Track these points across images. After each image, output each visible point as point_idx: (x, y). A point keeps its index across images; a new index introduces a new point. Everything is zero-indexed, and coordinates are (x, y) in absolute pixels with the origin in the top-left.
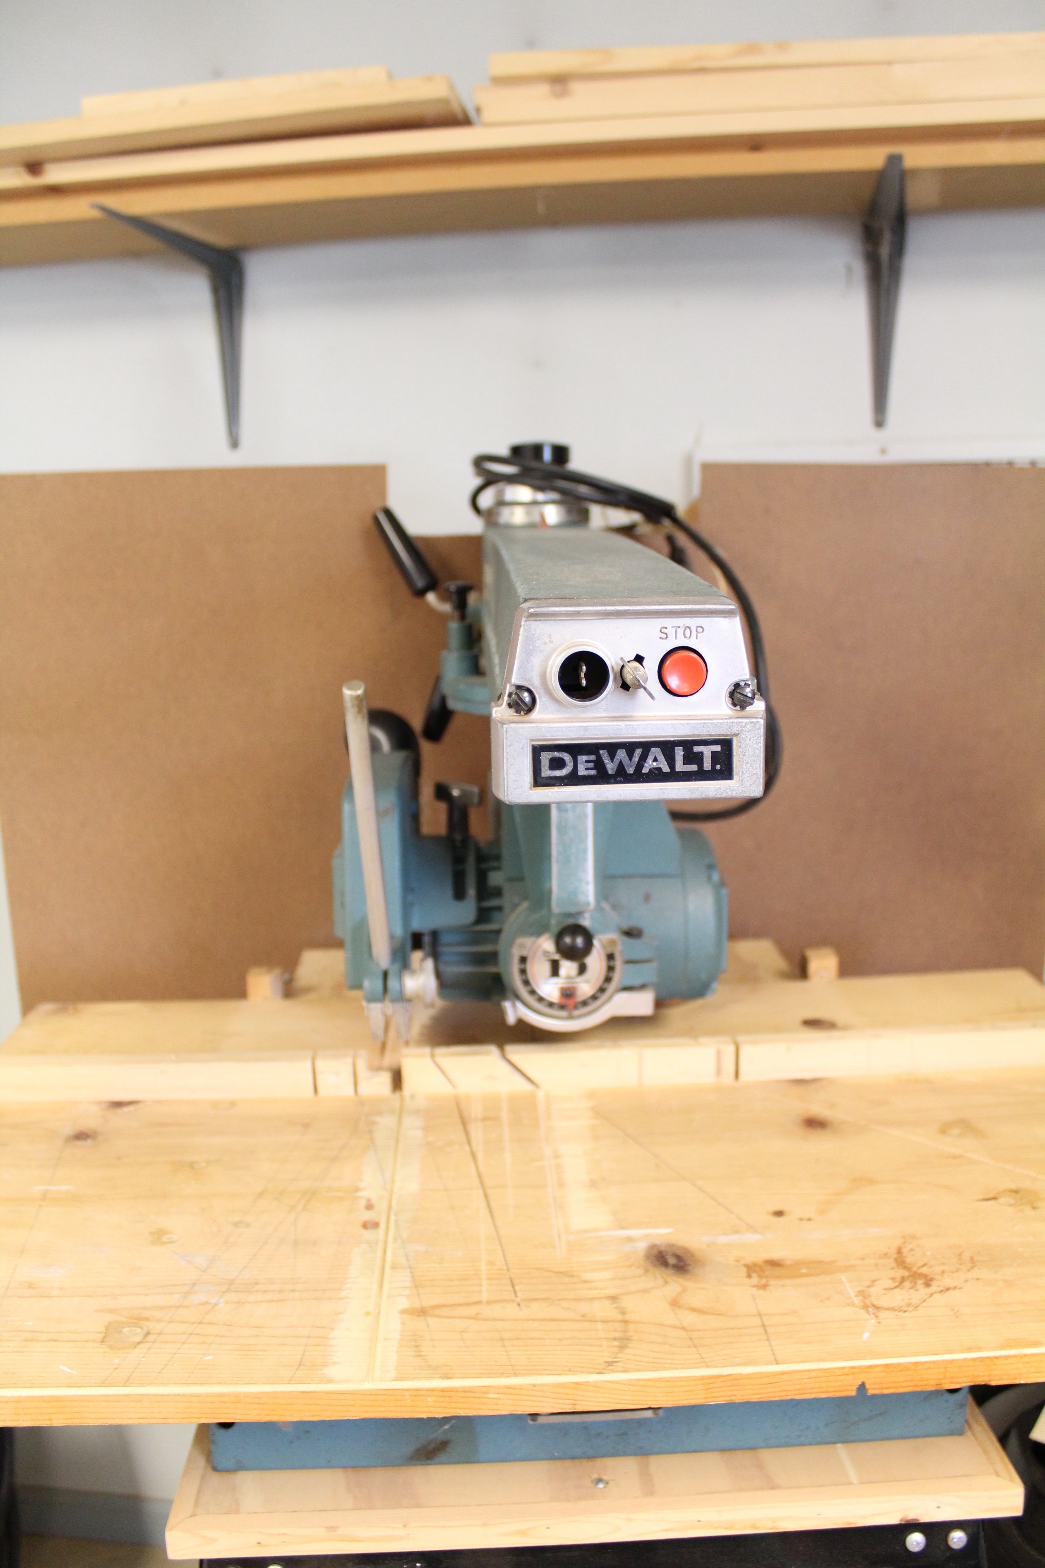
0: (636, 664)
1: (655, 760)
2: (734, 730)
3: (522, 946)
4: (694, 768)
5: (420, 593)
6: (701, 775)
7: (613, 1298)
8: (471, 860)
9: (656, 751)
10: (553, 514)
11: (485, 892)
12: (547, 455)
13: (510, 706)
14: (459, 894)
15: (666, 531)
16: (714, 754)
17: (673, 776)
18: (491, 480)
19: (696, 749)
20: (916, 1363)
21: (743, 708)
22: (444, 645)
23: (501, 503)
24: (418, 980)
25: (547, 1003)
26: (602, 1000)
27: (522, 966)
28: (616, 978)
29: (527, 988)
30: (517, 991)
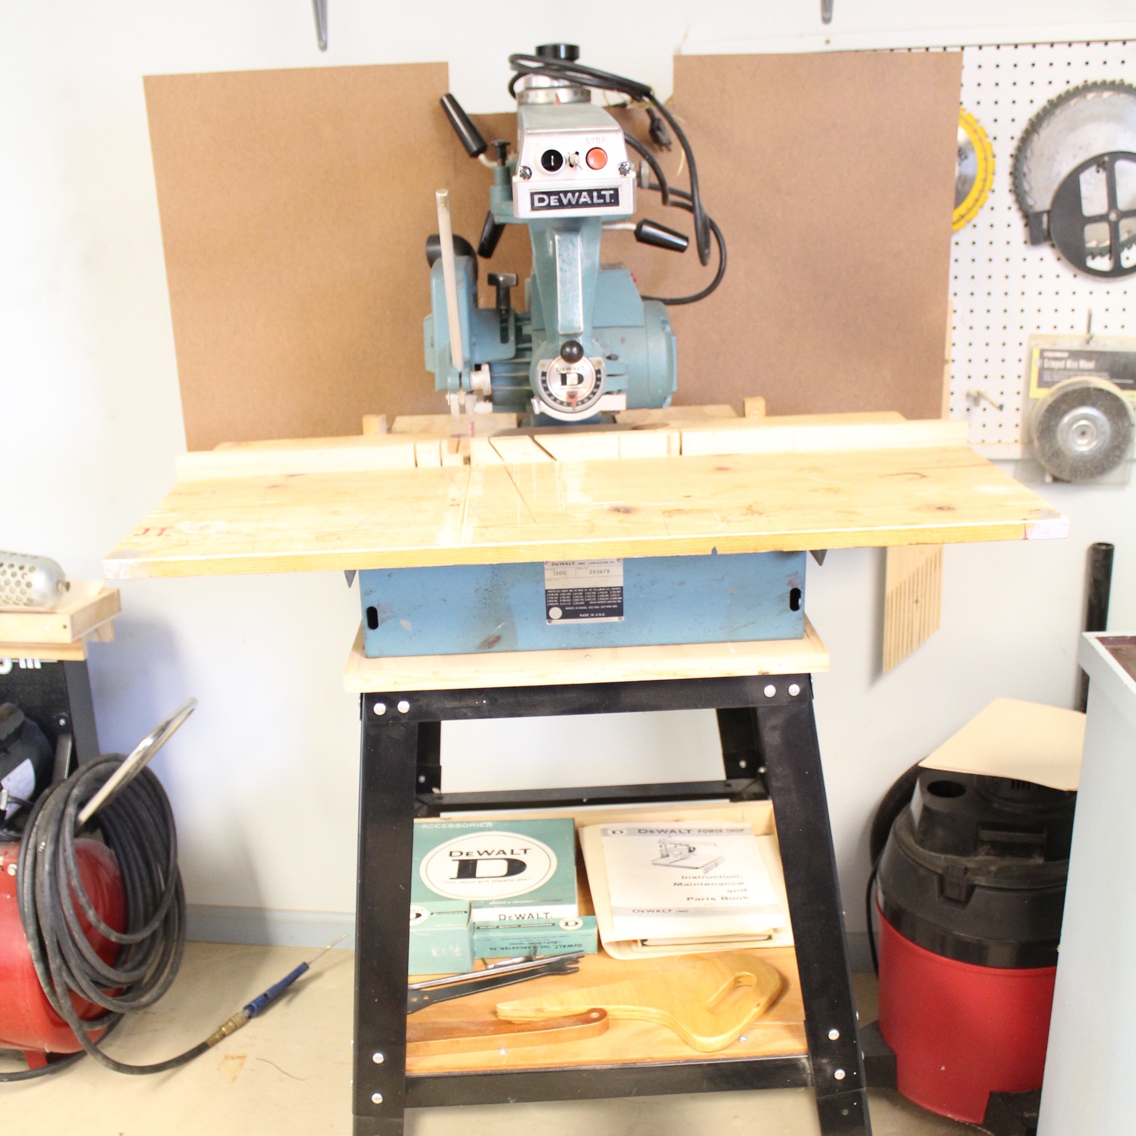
0: (576, 155)
1: (585, 197)
2: (619, 184)
3: (543, 366)
4: (602, 201)
5: (475, 155)
6: (605, 204)
7: (588, 521)
8: (512, 320)
9: (585, 194)
10: (565, 95)
11: (521, 338)
12: (563, 54)
13: (521, 176)
14: (504, 339)
15: (647, 107)
16: (611, 195)
17: (593, 205)
18: (523, 72)
19: (603, 193)
20: (742, 536)
21: (625, 175)
22: (492, 183)
23: (529, 88)
24: (480, 378)
25: (560, 402)
26: (593, 399)
27: (543, 378)
28: (602, 386)
29: (546, 392)
30: (541, 394)
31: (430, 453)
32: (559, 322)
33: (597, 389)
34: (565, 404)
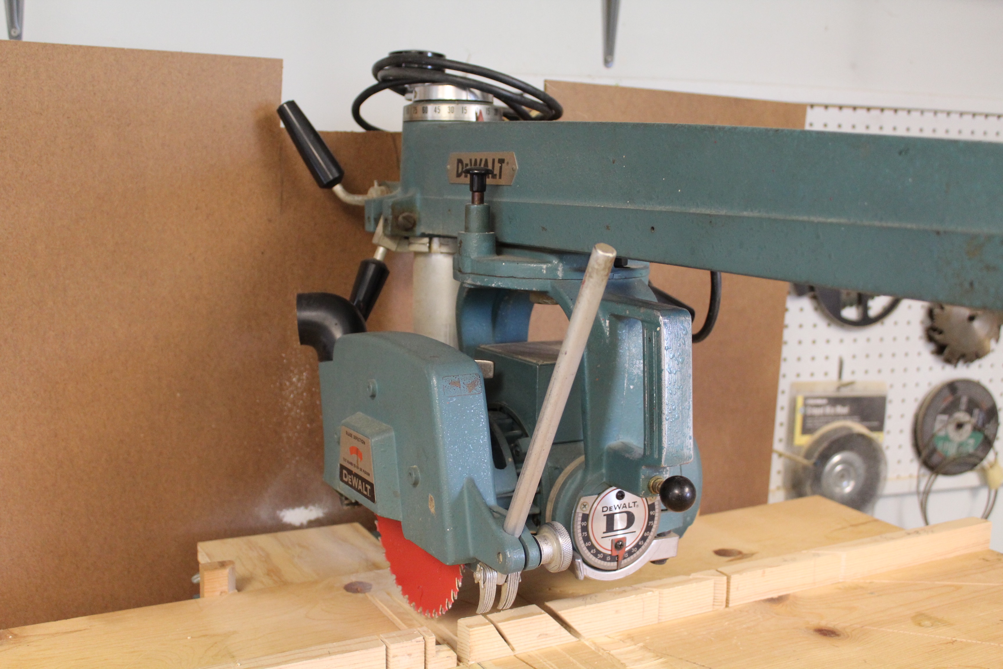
5: (329, 185)
24: (552, 545)
25: (602, 556)
26: (643, 547)
27: (584, 524)
28: (654, 526)
29: (587, 543)
30: (579, 548)
31: (409, 655)
32: (664, 449)
33: (648, 532)
34: (609, 558)
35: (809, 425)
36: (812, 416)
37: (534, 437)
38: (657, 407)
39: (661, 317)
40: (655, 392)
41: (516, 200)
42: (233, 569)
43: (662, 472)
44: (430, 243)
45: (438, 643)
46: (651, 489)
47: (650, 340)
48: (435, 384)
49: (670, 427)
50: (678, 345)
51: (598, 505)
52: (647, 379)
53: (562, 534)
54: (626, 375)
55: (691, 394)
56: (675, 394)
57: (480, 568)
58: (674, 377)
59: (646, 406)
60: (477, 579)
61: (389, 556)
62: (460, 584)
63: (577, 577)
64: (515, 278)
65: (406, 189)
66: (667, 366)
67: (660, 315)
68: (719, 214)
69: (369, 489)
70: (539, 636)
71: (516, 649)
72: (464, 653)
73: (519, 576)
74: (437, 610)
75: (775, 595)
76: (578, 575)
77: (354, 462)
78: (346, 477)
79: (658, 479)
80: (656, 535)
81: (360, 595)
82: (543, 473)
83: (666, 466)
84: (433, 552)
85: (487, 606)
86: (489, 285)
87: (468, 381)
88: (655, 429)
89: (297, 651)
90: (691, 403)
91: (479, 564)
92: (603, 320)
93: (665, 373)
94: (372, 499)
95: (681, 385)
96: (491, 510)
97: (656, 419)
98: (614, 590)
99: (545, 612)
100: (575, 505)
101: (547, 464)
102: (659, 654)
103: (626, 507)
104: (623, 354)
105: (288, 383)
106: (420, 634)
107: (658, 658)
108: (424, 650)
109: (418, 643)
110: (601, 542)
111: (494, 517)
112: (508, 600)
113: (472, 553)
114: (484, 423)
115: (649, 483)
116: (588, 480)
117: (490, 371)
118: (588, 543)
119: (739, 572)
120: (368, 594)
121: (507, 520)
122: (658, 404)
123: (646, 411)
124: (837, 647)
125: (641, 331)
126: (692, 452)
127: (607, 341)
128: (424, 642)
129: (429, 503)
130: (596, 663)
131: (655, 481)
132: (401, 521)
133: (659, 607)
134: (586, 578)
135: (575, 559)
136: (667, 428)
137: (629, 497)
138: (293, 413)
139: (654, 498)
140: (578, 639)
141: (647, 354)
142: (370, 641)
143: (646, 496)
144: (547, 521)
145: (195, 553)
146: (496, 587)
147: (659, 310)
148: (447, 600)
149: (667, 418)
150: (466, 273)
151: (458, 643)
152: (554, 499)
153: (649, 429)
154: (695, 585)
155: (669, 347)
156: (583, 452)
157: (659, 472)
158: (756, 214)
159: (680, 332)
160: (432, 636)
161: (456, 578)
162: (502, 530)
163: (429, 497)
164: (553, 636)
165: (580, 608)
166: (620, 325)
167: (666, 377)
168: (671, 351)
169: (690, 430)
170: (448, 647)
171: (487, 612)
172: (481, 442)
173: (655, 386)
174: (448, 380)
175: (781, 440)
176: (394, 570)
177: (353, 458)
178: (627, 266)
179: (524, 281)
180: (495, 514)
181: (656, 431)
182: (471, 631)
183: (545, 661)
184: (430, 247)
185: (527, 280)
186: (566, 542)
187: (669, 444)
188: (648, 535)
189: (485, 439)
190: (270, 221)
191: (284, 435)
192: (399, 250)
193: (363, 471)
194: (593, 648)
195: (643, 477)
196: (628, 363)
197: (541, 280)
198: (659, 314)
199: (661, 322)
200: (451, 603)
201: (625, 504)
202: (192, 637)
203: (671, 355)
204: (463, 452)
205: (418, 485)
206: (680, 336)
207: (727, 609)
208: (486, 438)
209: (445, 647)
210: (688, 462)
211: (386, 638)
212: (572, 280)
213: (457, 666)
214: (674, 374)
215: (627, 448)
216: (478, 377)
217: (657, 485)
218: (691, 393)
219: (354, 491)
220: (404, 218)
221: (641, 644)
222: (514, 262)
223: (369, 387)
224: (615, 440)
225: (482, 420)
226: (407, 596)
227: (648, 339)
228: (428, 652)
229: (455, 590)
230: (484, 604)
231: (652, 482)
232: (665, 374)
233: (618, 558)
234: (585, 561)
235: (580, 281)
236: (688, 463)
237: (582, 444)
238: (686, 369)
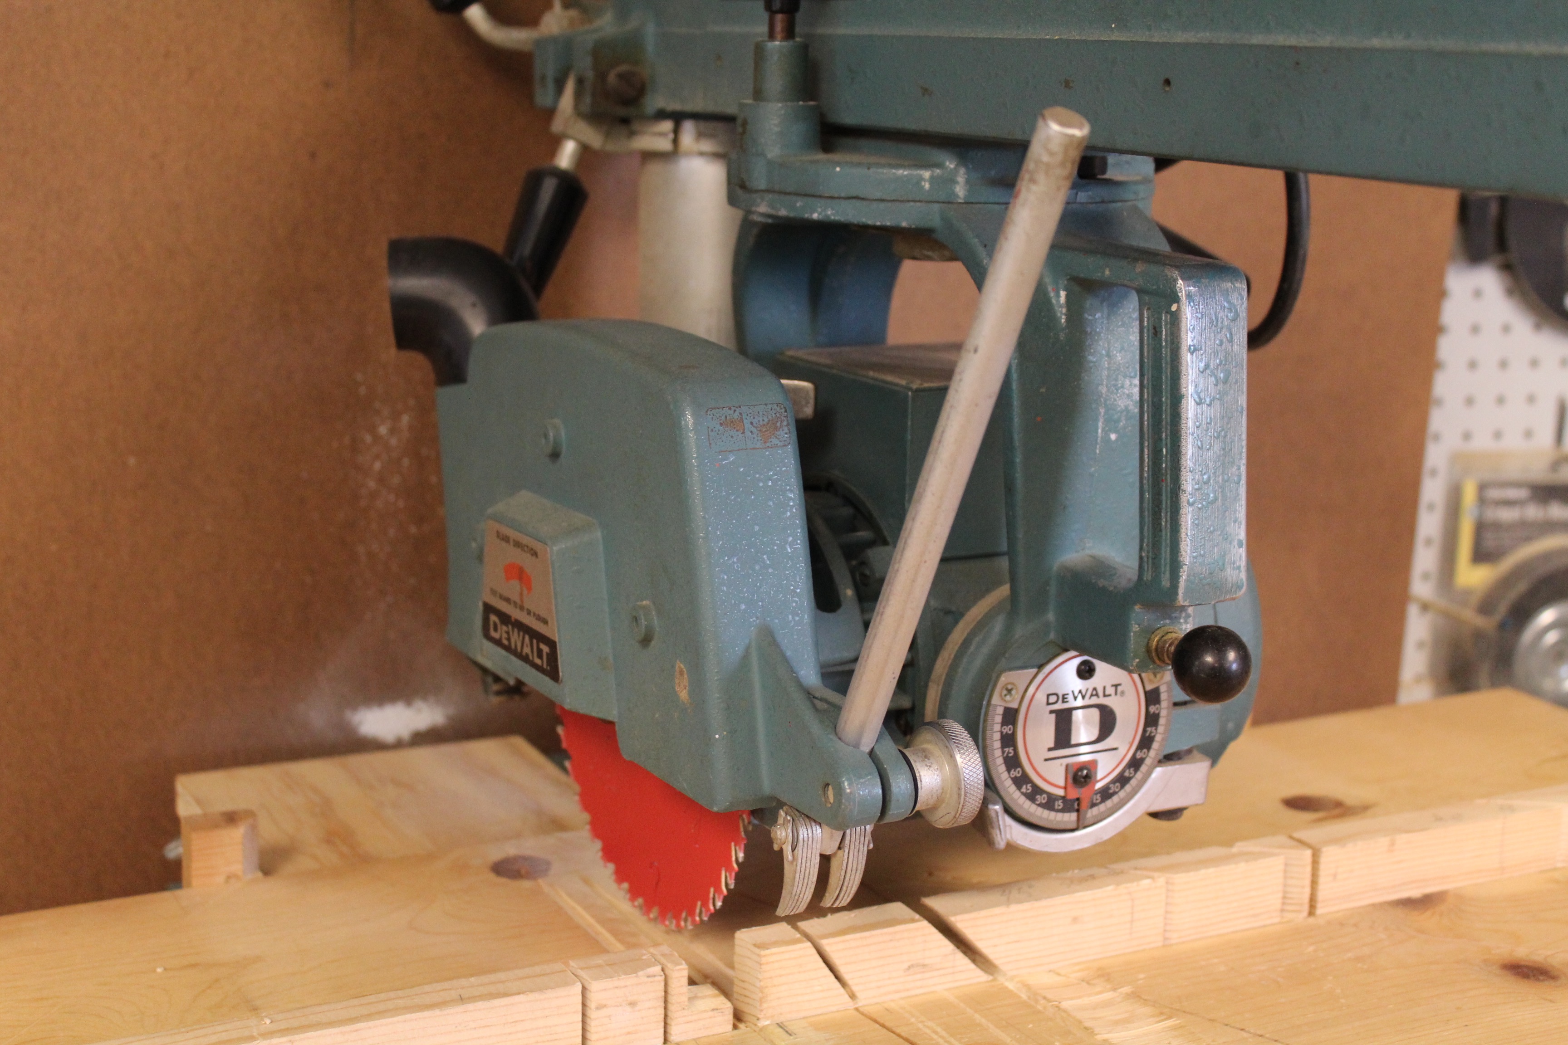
24: (941, 769)
25: (1046, 798)
26: (1133, 782)
27: (1007, 730)
28: (1158, 738)
29: (1012, 772)
30: (997, 782)
31: (632, 1004)
32: (1184, 567)
33: (1145, 750)
34: (1059, 804)
35: (1490, 541)
36: (1497, 526)
37: (900, 544)
38: (1169, 476)
39: (1180, 282)
40: (1166, 444)
41: (865, 31)
42: (254, 828)
43: (1178, 618)
44: (676, 131)
45: (692, 982)
46: (1154, 654)
47: (1156, 332)
48: (690, 423)
49: (1196, 519)
50: (1217, 342)
51: (1037, 689)
52: (1148, 417)
53: (961, 745)
54: (1101, 410)
55: (1244, 450)
56: (1208, 450)
57: (785, 819)
58: (1207, 412)
59: (1146, 475)
60: (779, 841)
61: (588, 801)
62: (741, 855)
63: (991, 843)
64: (863, 199)
65: (623, 14)
66: (1193, 387)
67: (1179, 278)
68: (1316, 44)
69: (547, 654)
70: (909, 968)
71: (858, 994)
72: (748, 1004)
73: (869, 837)
74: (691, 913)
75: (1415, 893)
76: (993, 838)
77: (515, 597)
78: (496, 629)
79: (1167, 633)
80: (1161, 757)
81: (526, 884)
82: (920, 623)
83: (1186, 603)
84: (685, 785)
85: (800, 900)
86: (806, 216)
87: (761, 419)
88: (1163, 524)
89: (392, 994)
90: (1243, 469)
91: (783, 811)
92: (1053, 290)
93: (1187, 403)
94: (553, 673)
95: (1223, 430)
96: (809, 695)
97: (1166, 502)
98: (1070, 874)
99: (922, 918)
100: (990, 688)
101: (927, 602)
102: (1164, 1010)
103: (1097, 695)
104: (1097, 364)
105: (368, 438)
106: (655, 960)
107: (1163, 1017)
108: (663, 994)
109: (650, 979)
110: (1042, 767)
111: (816, 710)
112: (844, 888)
113: (767, 786)
114: (796, 509)
115: (1148, 643)
116: (1017, 636)
117: (807, 403)
118: (1015, 771)
119: (1338, 841)
120: (541, 882)
121: (844, 714)
122: (1171, 470)
123: (1146, 487)
124: (1551, 1001)
125: (1136, 315)
126: (1243, 575)
127: (1062, 336)
128: (664, 976)
129: (677, 681)
130: (1031, 1026)
131: (1163, 636)
132: (616, 720)
133: (1167, 912)
134: (1012, 848)
135: (988, 804)
136: (1189, 522)
137: (1105, 672)
138: (379, 504)
139: (1158, 676)
140: (991, 978)
141: (1148, 363)
142: (549, 974)
143: (1141, 669)
144: (928, 719)
145: (169, 799)
146: (819, 858)
147: (1177, 267)
148: (712, 890)
149: (1191, 500)
150: (757, 191)
151: (736, 982)
152: (944, 676)
153: (1151, 525)
154: (1242, 866)
155: (1196, 346)
156: (1007, 576)
157: (1170, 618)
158: (1398, 42)
159: (1221, 314)
160: (681, 964)
161: (733, 844)
162: (833, 737)
163: (677, 667)
164: (938, 970)
165: (997, 910)
166: (1090, 302)
167: (1189, 411)
168: (1202, 355)
169: (1239, 528)
170: (714, 989)
171: (800, 914)
172: (789, 550)
173: (1166, 432)
174: (718, 415)
175: (1426, 576)
176: (598, 829)
177: (513, 589)
178: (1107, 176)
179: (882, 205)
180: (816, 701)
181: (1166, 530)
182: (764, 956)
183: (922, 1022)
184: (676, 141)
185: (889, 204)
186: (970, 763)
187: (1194, 557)
188: (1144, 756)
189: (797, 544)
190: (327, 85)
191: (361, 549)
192: (610, 147)
193: (534, 614)
194: (1024, 996)
195: (1136, 628)
196: (1107, 386)
197: (918, 204)
198: (1176, 274)
199: (1182, 292)
200: (722, 897)
201: (1095, 689)
202: (165, 969)
203: (1202, 365)
204: (751, 572)
205: (653, 643)
206: (1222, 322)
207: (1311, 920)
208: (799, 542)
209: (707, 990)
210: (1234, 596)
211: (581, 969)
212: (986, 206)
213: (733, 1030)
214: (1207, 405)
215: (1102, 568)
216: (783, 410)
217: (1167, 646)
218: (1243, 448)
219: (513, 659)
220: (621, 76)
221: (1127, 989)
222: (859, 165)
223: (546, 436)
224: (1077, 552)
225: (792, 504)
226: (626, 885)
227: (1152, 331)
228: (671, 999)
229: (729, 868)
230: (794, 893)
231: (1155, 640)
232: (1187, 406)
233: (1078, 805)
234: (1008, 811)
235: (1003, 207)
236: (1234, 599)
237: (1004, 563)
238: (1233, 396)
